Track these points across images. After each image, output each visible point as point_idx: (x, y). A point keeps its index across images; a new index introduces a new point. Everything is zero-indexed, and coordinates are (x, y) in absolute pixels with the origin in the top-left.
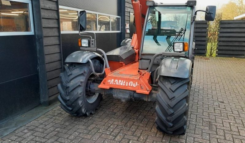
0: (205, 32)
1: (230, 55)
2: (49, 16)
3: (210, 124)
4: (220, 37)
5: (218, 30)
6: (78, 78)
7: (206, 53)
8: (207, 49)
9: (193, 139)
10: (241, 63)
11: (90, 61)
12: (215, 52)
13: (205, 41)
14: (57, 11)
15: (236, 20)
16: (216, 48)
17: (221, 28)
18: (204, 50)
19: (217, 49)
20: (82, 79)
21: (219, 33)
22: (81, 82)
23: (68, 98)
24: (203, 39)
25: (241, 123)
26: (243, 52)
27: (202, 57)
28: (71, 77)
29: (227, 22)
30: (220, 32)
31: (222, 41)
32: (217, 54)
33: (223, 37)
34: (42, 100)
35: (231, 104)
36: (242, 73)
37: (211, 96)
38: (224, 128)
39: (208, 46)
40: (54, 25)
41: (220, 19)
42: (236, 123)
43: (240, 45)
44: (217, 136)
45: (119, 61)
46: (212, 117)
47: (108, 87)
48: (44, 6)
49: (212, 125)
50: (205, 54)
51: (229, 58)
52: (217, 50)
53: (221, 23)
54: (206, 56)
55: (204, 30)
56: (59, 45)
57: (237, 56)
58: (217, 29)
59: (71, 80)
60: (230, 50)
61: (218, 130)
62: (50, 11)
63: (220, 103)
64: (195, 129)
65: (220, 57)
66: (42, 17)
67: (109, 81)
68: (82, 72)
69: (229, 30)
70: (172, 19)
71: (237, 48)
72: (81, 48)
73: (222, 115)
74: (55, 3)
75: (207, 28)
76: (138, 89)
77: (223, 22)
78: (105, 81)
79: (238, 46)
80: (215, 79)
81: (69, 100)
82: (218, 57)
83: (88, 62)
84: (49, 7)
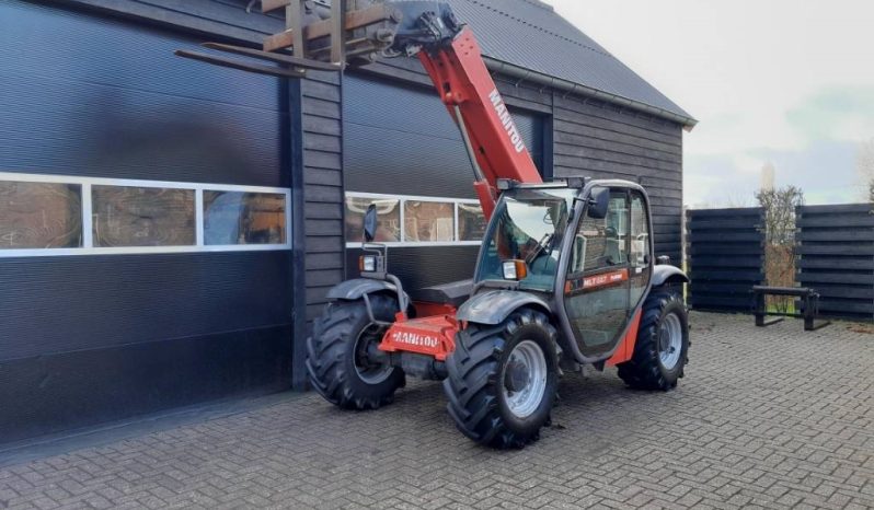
6: (338, 326)
11: (366, 297)
14: (342, 204)
20: (347, 329)
22: (343, 335)
23: (318, 363)
28: (328, 323)
34: (295, 380)
40: (332, 231)
45: (443, 303)
47: (392, 349)
48: (313, 197)
56: (342, 269)
59: (327, 329)
62: (326, 204)
67: (395, 335)
68: (347, 316)
72: (363, 274)
74: (337, 189)
76: (439, 352)
78: (389, 335)
81: (320, 367)
83: (361, 299)
84: (323, 198)
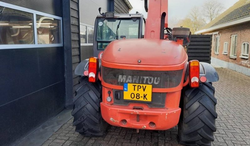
2: (74, 30)
14: (78, 26)
15: (197, 35)
31: (191, 53)
33: (191, 49)
34: (67, 103)
43: (206, 56)
48: (72, 22)
56: (79, 55)
62: (75, 26)
66: (71, 32)
74: (77, 19)
79: (204, 57)
84: (74, 23)
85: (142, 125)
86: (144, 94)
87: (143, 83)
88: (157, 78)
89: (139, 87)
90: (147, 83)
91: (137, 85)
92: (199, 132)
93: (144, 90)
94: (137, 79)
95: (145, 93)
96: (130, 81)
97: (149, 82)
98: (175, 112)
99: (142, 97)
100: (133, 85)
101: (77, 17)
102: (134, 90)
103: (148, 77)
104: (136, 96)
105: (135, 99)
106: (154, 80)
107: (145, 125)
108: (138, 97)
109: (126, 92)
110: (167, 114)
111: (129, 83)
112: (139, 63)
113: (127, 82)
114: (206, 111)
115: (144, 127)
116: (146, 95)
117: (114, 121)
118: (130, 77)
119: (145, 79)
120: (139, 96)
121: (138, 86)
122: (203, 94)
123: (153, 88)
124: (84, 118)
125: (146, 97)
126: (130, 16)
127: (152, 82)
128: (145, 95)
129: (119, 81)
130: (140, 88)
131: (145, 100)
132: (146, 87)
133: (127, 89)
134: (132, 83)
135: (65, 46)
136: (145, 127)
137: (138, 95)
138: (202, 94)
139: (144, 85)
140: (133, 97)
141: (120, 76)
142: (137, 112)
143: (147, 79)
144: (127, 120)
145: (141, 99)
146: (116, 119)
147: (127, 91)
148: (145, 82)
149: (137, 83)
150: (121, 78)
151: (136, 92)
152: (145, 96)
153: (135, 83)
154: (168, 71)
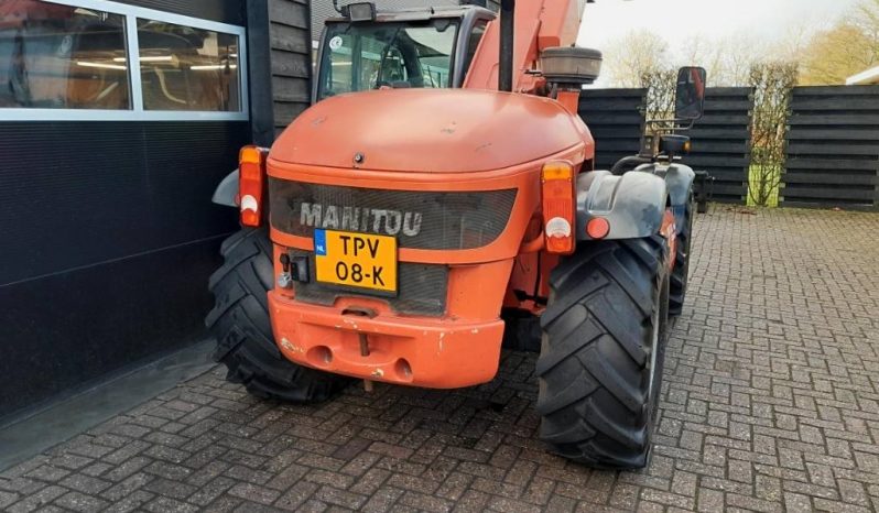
0: (744, 126)
1: (827, 203)
2: (288, 68)
3: (734, 367)
4: (793, 141)
5: (787, 117)
7: (746, 195)
8: (748, 182)
9: (684, 393)
10: (859, 225)
12: (776, 190)
13: (741, 155)
14: (307, 55)
16: (777, 179)
17: (795, 111)
18: (740, 183)
19: (781, 181)
21: (787, 128)
24: (736, 148)
25: (824, 365)
26: (869, 192)
27: (730, 206)
29: (816, 92)
30: (794, 127)
32: (782, 199)
33: (802, 141)
35: (801, 326)
36: (855, 251)
37: (748, 307)
38: (773, 375)
39: (750, 172)
40: (298, 96)
41: (790, 83)
42: (809, 366)
44: (751, 391)
46: (743, 352)
48: (278, 43)
49: (740, 368)
50: (743, 198)
51: (822, 212)
52: (783, 185)
53: (794, 96)
54: (745, 202)
55: (737, 119)
57: (850, 206)
58: (781, 114)
60: (825, 185)
61: (754, 378)
62: (291, 55)
63: (770, 324)
64: (693, 376)
65: (793, 206)
66: (272, 73)
69: (821, 120)
70: (634, 83)
71: (851, 179)
73: (773, 348)
74: (301, 34)
75: (749, 113)
77: (800, 92)
80: (768, 266)
82: (787, 206)
84: (289, 45)
85: (370, 365)
86: (374, 268)
87: (370, 231)
88: (413, 216)
89: (359, 243)
90: (382, 232)
91: (353, 236)
92: (581, 409)
93: (373, 253)
94: (353, 217)
95: (377, 262)
96: (335, 223)
97: (388, 229)
98: (476, 331)
99: (368, 276)
100: (342, 237)
101: (304, 26)
102: (346, 253)
103: (384, 212)
104: (350, 271)
105: (349, 281)
106: (403, 221)
107: (380, 368)
108: (357, 276)
109: (323, 257)
110: (442, 335)
111: (330, 228)
112: (357, 166)
113: (325, 225)
114: (606, 339)
115: (379, 374)
116: (381, 269)
117: (290, 348)
118: (332, 209)
119: (378, 217)
120: (359, 272)
121: (356, 239)
122: (606, 281)
123: (402, 249)
124: (235, 340)
125: (380, 276)
126: (433, 12)
127: (398, 228)
128: (377, 270)
129: (302, 222)
130: (361, 247)
131: (378, 286)
132: (377, 242)
133: (324, 248)
134: (339, 229)
135: (253, 121)
136: (381, 372)
137: (357, 269)
138: (603, 280)
139: (373, 238)
140: (342, 274)
141: (305, 206)
142: (353, 322)
143: (383, 218)
144: (333, 349)
145: (367, 283)
146: (296, 341)
147: (324, 254)
148: (376, 227)
149: (355, 232)
150: (308, 214)
151: (350, 260)
152: (376, 275)
153: (348, 229)
154: (444, 193)
